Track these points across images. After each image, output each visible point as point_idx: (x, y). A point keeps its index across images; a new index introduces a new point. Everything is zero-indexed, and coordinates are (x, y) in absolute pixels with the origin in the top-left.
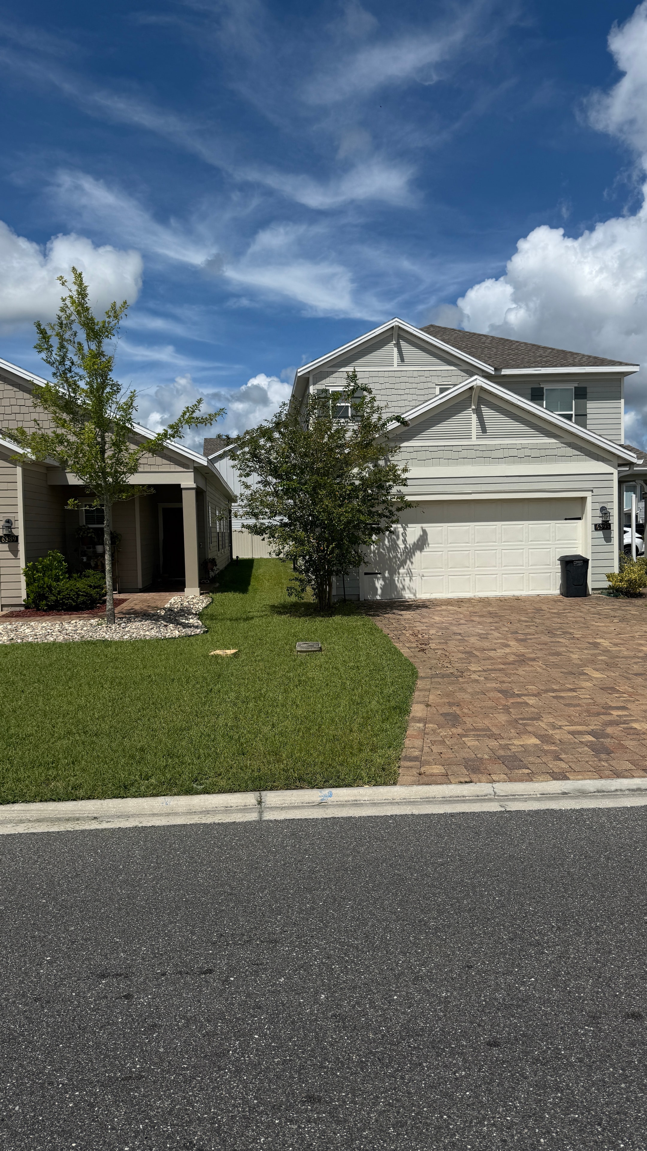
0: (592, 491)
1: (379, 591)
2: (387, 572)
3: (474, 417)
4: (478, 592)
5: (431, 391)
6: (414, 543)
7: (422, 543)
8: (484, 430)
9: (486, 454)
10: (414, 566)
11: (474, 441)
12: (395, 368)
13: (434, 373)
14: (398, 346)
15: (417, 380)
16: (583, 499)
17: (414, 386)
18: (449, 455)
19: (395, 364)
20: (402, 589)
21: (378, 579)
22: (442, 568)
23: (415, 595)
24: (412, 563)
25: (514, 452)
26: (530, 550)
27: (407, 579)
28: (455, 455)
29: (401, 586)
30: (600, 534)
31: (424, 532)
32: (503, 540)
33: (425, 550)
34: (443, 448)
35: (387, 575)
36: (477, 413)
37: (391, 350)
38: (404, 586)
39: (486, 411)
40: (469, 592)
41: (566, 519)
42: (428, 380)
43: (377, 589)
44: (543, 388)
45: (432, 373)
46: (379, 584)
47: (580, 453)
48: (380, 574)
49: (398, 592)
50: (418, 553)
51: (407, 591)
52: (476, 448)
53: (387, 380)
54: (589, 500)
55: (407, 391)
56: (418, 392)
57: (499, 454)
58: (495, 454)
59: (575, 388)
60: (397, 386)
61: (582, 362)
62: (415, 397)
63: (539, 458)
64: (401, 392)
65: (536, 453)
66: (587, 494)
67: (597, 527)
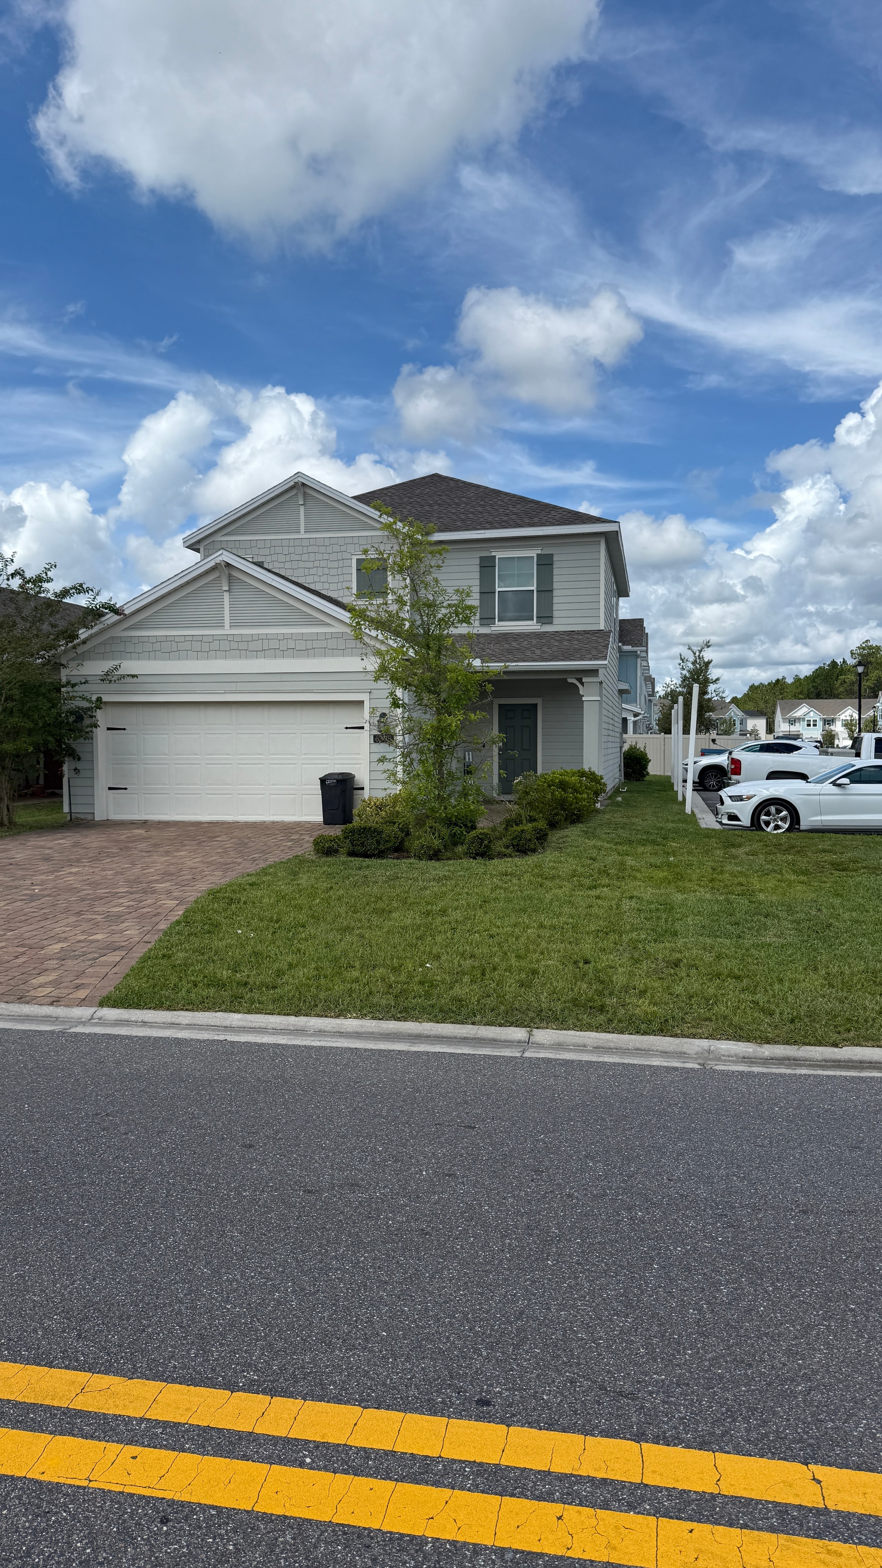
0: (370, 693)
3: (227, 600)
4: (241, 815)
5: (346, 563)
11: (227, 630)
12: (302, 535)
13: (350, 540)
14: (305, 506)
15: (329, 550)
16: (362, 702)
18: (196, 646)
19: (302, 530)
22: (198, 784)
25: (274, 644)
26: (303, 766)
28: (205, 647)
30: (380, 747)
34: (190, 638)
36: (230, 596)
37: (297, 512)
39: (241, 593)
41: (346, 728)
42: (343, 549)
44: (495, 557)
45: (347, 541)
47: (354, 646)
52: (230, 638)
53: (292, 550)
54: (367, 705)
55: (317, 564)
56: (330, 564)
57: (257, 645)
58: (253, 646)
59: (538, 555)
60: (305, 557)
61: (550, 520)
62: (326, 571)
63: (307, 653)
64: (310, 565)
65: (301, 645)
66: (364, 697)
67: (377, 739)
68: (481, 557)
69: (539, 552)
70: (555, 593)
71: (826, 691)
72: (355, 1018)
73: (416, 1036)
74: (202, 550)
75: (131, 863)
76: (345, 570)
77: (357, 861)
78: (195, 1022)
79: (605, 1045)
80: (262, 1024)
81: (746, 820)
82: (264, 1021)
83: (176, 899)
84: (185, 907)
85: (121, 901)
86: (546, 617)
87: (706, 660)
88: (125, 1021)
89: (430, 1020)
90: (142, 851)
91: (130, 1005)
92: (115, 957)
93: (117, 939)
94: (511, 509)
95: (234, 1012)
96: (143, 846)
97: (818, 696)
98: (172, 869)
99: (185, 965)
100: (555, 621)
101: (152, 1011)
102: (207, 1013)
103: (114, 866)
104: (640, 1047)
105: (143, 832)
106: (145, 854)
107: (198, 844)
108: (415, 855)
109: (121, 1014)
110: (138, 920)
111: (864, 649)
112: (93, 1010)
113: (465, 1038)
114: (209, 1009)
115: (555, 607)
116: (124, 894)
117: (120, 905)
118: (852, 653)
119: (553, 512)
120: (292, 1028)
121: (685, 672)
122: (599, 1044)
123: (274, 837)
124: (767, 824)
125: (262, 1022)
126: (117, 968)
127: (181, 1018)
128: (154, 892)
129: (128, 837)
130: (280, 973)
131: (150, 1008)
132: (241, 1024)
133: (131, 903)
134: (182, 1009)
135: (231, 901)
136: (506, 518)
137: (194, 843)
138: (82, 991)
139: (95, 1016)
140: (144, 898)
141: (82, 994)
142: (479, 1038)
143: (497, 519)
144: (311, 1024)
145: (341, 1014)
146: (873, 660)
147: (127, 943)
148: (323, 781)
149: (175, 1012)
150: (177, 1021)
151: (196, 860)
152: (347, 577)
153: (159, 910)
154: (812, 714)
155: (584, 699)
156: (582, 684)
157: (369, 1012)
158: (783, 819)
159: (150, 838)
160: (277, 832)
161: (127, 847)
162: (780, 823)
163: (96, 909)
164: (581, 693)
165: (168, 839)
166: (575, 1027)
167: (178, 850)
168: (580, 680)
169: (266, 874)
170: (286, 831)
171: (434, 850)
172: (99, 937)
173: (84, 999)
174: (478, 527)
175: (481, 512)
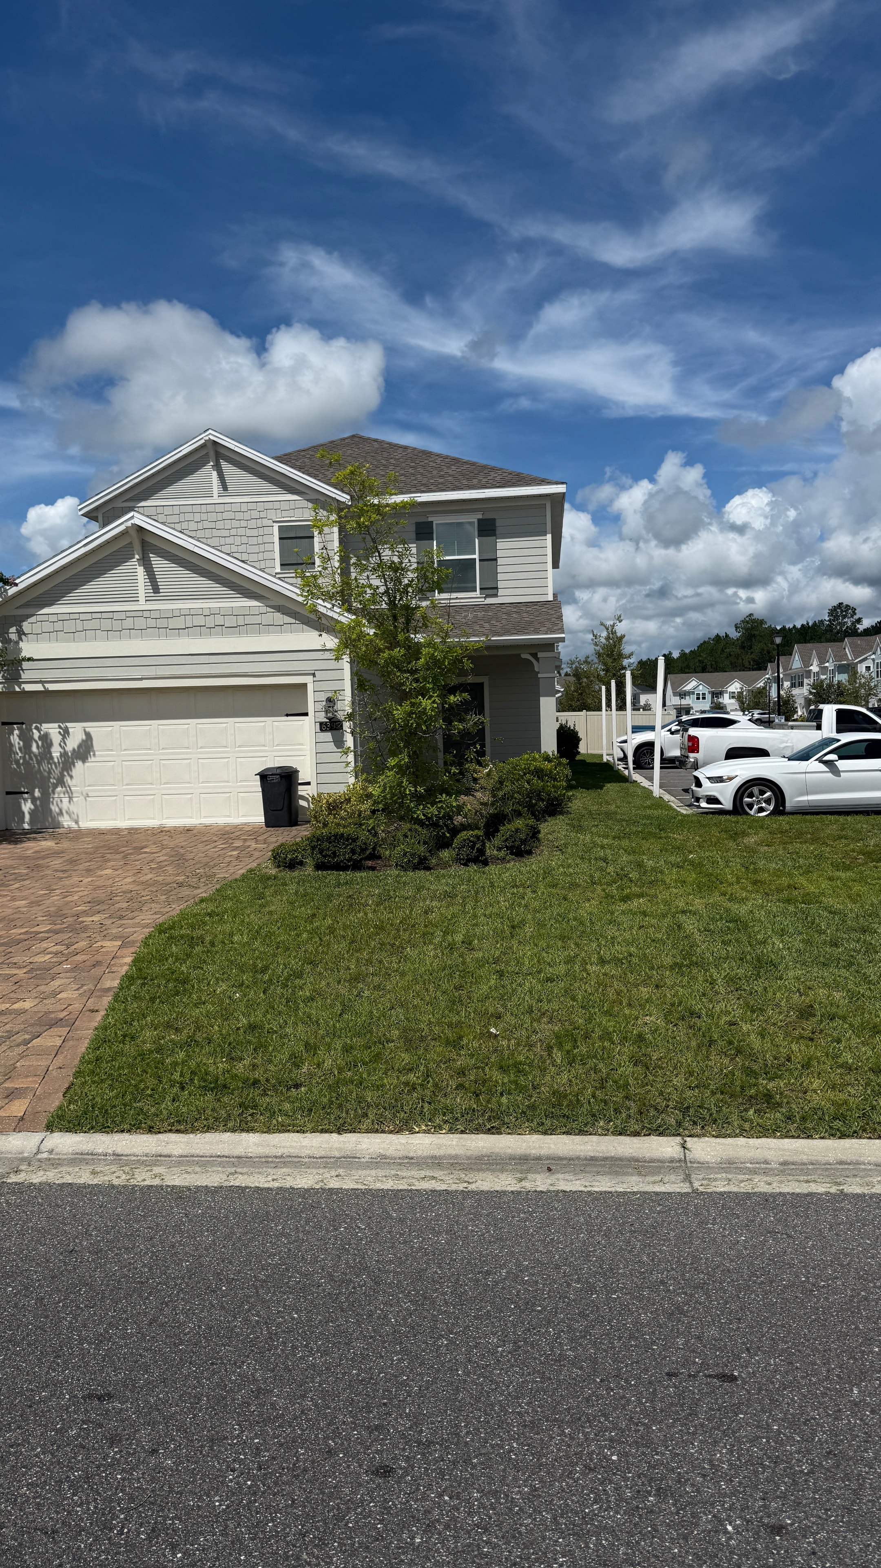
0: (314, 675)
1: (27, 817)
2: (37, 790)
3: (141, 570)
4: (167, 818)
5: (267, 530)
6: (74, 750)
7: (85, 750)
8: (156, 589)
9: (162, 623)
10: (74, 781)
11: (142, 605)
12: (216, 499)
13: (270, 505)
14: (218, 468)
15: (247, 516)
16: (304, 686)
17: (243, 524)
18: (106, 624)
19: (216, 495)
20: (58, 814)
21: (25, 800)
22: (113, 785)
23: (77, 822)
24: (71, 777)
25: (200, 621)
26: (239, 760)
27: (66, 800)
28: (117, 625)
29: (57, 810)
30: (328, 736)
31: (88, 735)
32: (199, 746)
33: (89, 760)
34: (99, 615)
35: (37, 793)
36: (144, 565)
37: (208, 474)
38: (61, 810)
39: (157, 562)
40: (153, 819)
41: (287, 715)
42: (263, 515)
43: (23, 813)
44: (432, 522)
45: (267, 505)
46: (27, 807)
47: (294, 621)
48: (27, 793)
49: (53, 818)
50: (79, 764)
51: (66, 817)
52: (146, 614)
53: (204, 517)
54: (310, 688)
55: (233, 532)
56: (249, 533)
57: (179, 623)
58: (173, 623)
59: (479, 520)
60: (220, 525)
61: (491, 481)
62: (245, 540)
63: (236, 629)
64: (226, 533)
65: (230, 621)
66: (308, 680)
67: (324, 727)
68: (416, 523)
69: (480, 517)
70: (500, 561)
71: (712, 665)
72: (425, 1132)
73: (520, 1159)
74: (100, 518)
75: (47, 888)
76: (267, 539)
77: (331, 876)
78: (193, 1151)
79: (795, 1158)
80: (292, 1151)
81: (727, 803)
82: (294, 1144)
83: (115, 938)
84: (133, 950)
85: (44, 945)
86: (491, 590)
87: (619, 635)
88: (88, 1154)
89: (533, 1131)
90: (57, 871)
91: (92, 1128)
92: (51, 1039)
93: (51, 1008)
94: (446, 470)
95: (248, 1131)
96: (56, 863)
97: (704, 670)
98: (101, 894)
99: (159, 1050)
100: (500, 592)
101: (126, 1136)
102: (208, 1135)
103: (27, 893)
104: (844, 1158)
105: (53, 844)
106: (60, 874)
107: (125, 857)
108: (397, 865)
109: (80, 1142)
110: (73, 974)
111: (748, 622)
112: (38, 1136)
113: (593, 1159)
114: (208, 1129)
115: (500, 577)
116: (47, 935)
117: (44, 951)
118: (736, 627)
119: (492, 473)
120: (337, 1154)
121: (598, 648)
122: (786, 1158)
123: (213, 845)
124: (751, 806)
125: (291, 1147)
126: (60, 1057)
127: (170, 1146)
128: (85, 929)
129: (36, 852)
130: (296, 1061)
131: (123, 1131)
132: (261, 1151)
133: (59, 948)
134: (170, 1131)
135: (192, 941)
136: (442, 480)
137: (117, 856)
138: (17, 1103)
139: (42, 1148)
140: (75, 940)
141: (18, 1108)
142: (612, 1158)
143: (432, 481)
144: (364, 1146)
145: (404, 1127)
146: (756, 633)
147: (65, 1013)
148: (264, 777)
149: (160, 1136)
150: (166, 1151)
151: (129, 880)
152: (268, 547)
153: (98, 958)
154: (701, 687)
155: (540, 676)
156: (537, 659)
157: (446, 1122)
158: (768, 801)
159: (63, 852)
160: (215, 838)
161: (37, 866)
162: (764, 805)
163: (15, 960)
164: (536, 669)
165: (86, 853)
166: (743, 1133)
167: (100, 868)
168: (535, 655)
169: (226, 898)
170: (226, 836)
171: (419, 856)
172: (27, 1005)
173: (22, 1119)
174: (413, 490)
175: (413, 474)
